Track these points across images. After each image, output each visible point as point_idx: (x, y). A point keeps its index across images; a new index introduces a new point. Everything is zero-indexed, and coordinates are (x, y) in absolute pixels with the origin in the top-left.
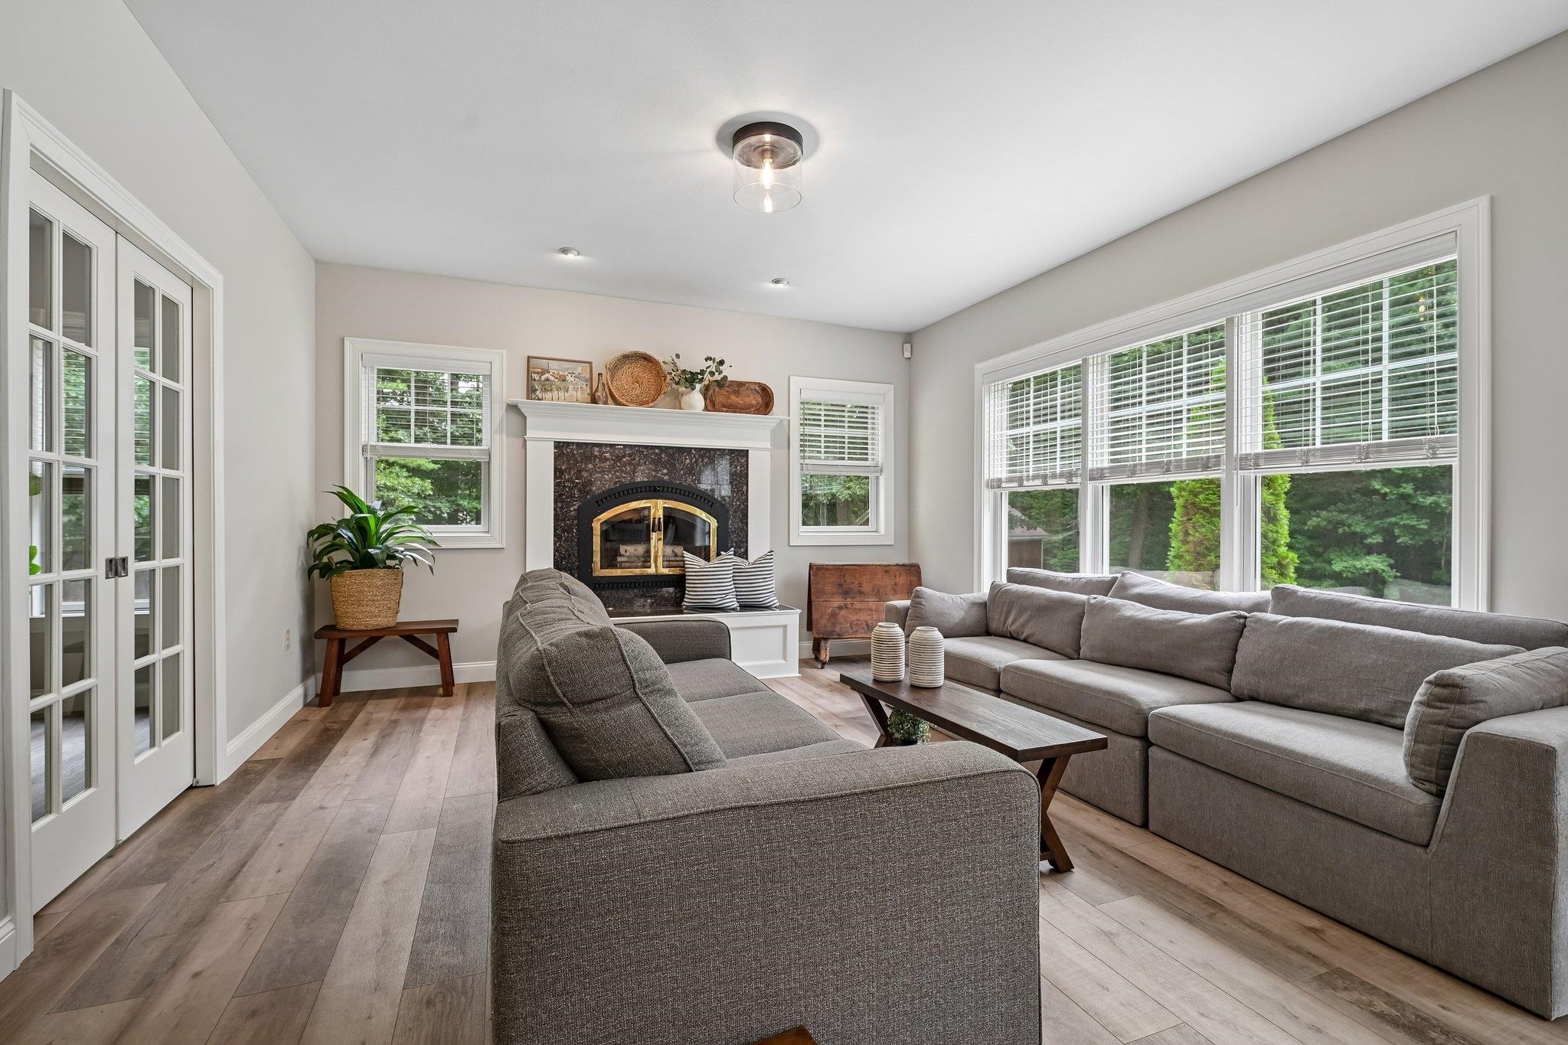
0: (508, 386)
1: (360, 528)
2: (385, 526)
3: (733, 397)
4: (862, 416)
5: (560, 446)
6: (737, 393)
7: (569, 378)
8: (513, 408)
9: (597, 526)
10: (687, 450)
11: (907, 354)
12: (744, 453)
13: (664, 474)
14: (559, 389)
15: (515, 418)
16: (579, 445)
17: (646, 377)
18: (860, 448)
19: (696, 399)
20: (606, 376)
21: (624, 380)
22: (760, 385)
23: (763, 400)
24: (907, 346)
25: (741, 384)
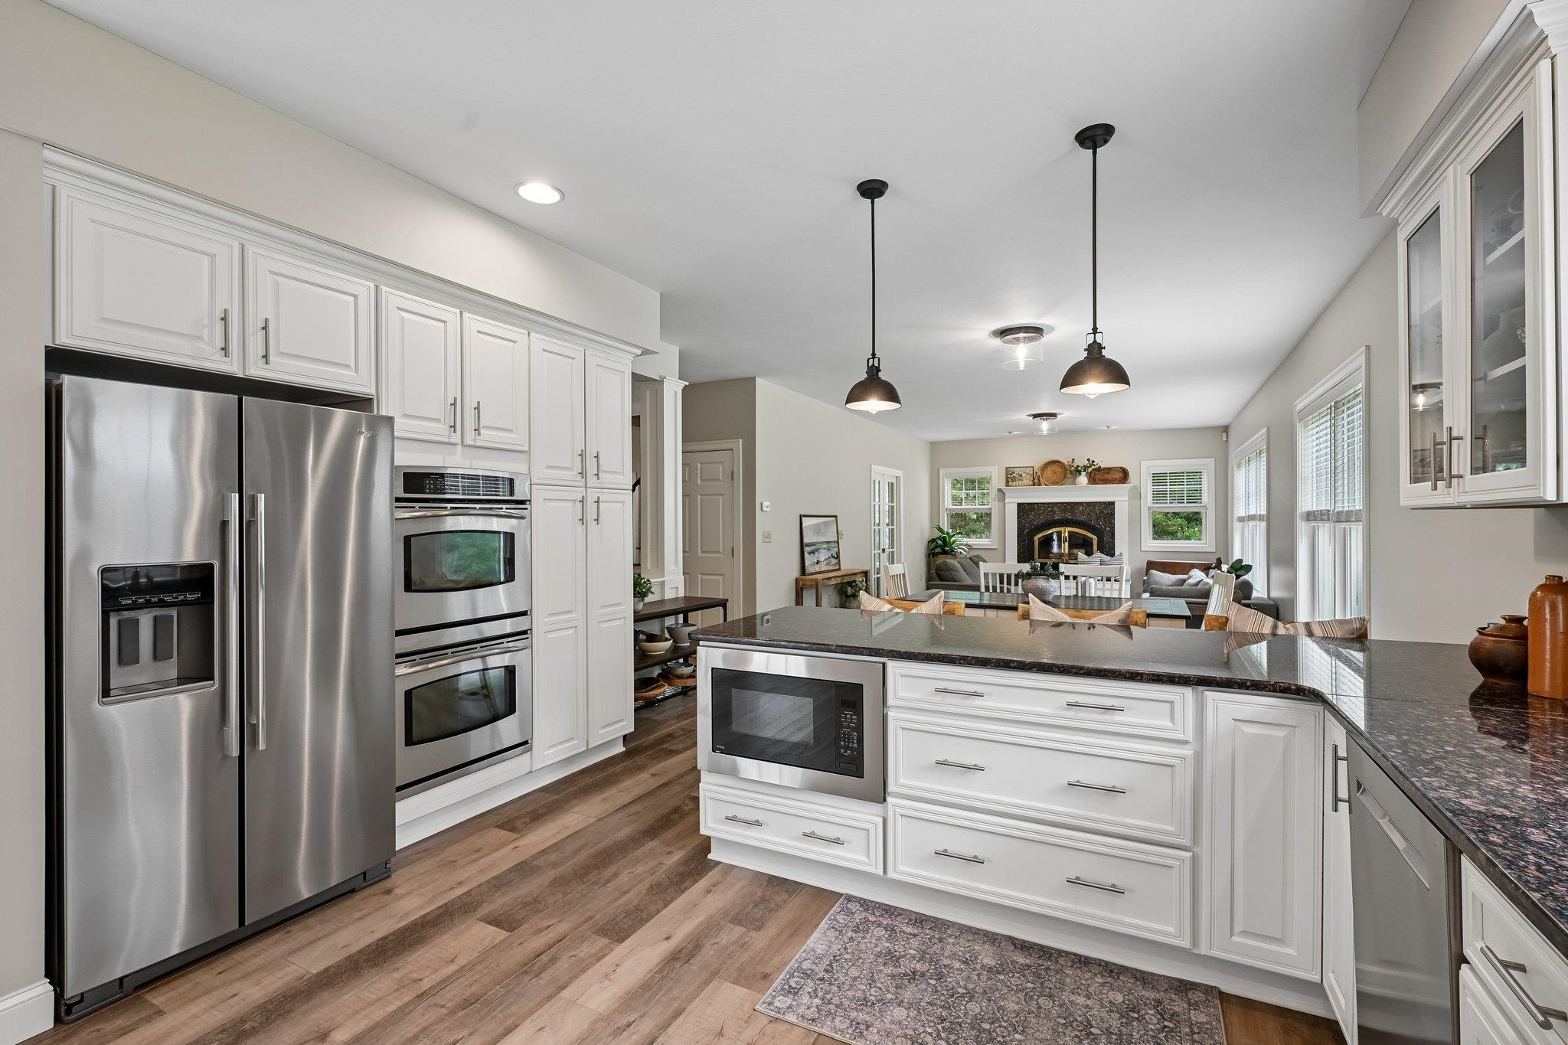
0: (998, 480)
1: (944, 540)
2: (953, 539)
3: (1106, 475)
4: (1195, 476)
5: (1020, 505)
6: (1108, 473)
7: (1024, 475)
8: (1000, 490)
9: (1036, 538)
10: (1081, 503)
11: (1225, 439)
12: (1113, 503)
13: (1069, 516)
14: (1019, 480)
15: (1001, 495)
16: (1028, 504)
17: (1058, 469)
18: (1195, 497)
19: (1083, 479)
20: (1039, 473)
21: (1049, 472)
22: (1121, 468)
23: (1123, 476)
24: (1224, 434)
25: (1110, 469)
